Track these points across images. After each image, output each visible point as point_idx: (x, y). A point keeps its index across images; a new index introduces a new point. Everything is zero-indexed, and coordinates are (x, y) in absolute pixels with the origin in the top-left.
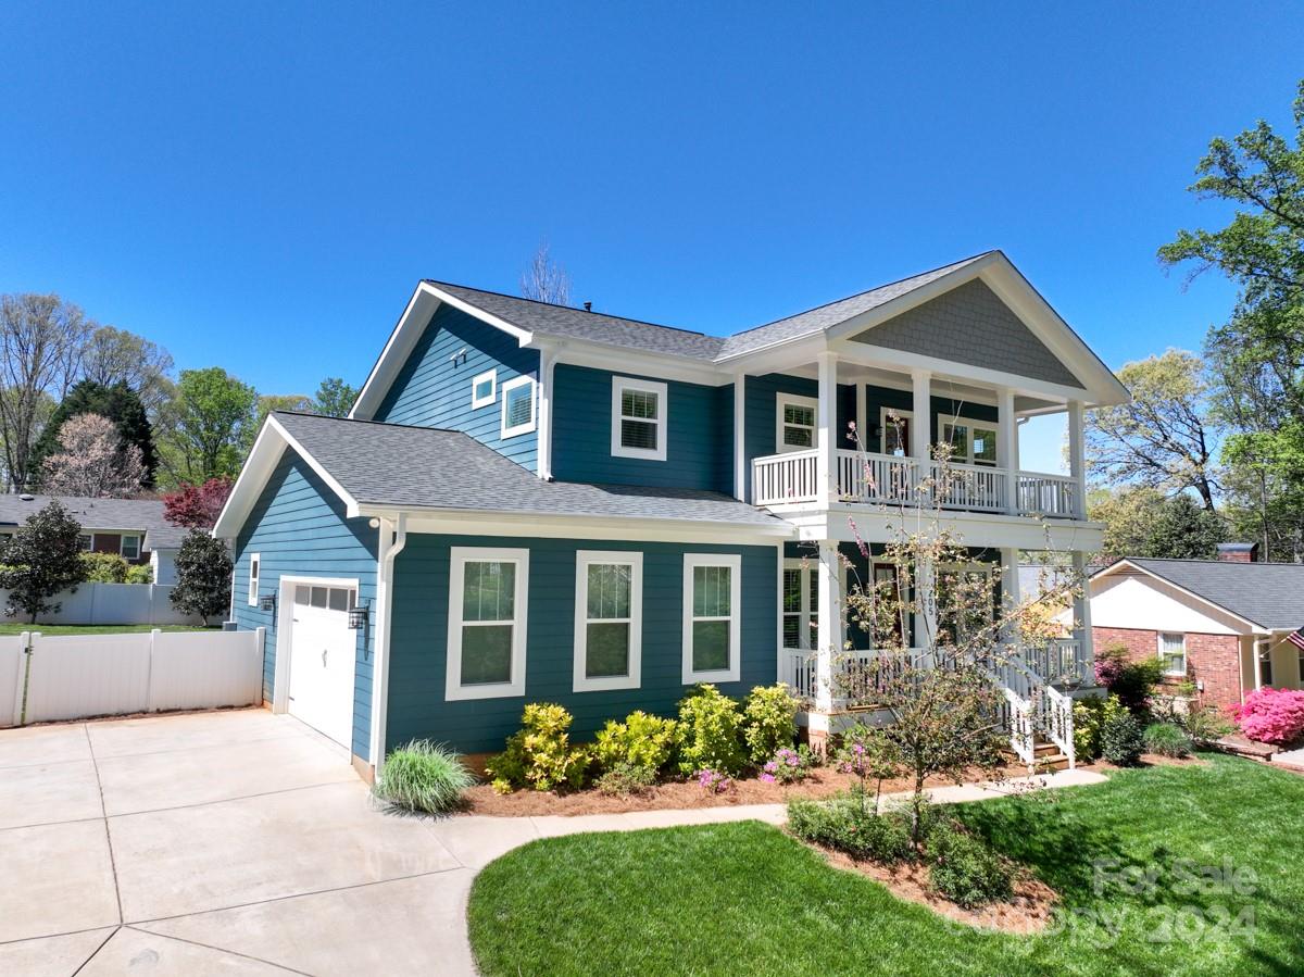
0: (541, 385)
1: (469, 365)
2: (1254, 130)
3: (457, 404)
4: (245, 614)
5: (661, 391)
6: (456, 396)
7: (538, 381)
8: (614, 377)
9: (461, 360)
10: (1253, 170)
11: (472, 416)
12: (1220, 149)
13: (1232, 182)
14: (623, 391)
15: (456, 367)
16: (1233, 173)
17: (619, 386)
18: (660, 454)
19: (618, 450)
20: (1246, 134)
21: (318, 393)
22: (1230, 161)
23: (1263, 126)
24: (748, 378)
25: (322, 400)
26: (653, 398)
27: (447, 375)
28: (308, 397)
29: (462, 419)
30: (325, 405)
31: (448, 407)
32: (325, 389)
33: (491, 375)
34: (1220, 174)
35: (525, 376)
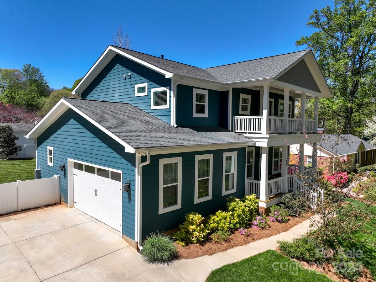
0: (172, 92)
1: (132, 79)
2: (325, 8)
3: (127, 93)
4: (45, 168)
5: (206, 93)
6: (126, 90)
7: (170, 90)
8: (194, 89)
9: (128, 77)
10: (324, 20)
11: (134, 99)
12: (316, 13)
13: (318, 23)
14: (196, 93)
15: (126, 79)
16: (318, 20)
17: (195, 91)
18: (206, 115)
19: (195, 115)
20: (323, 9)
21: (23, 69)
22: (318, 16)
23: (328, 7)
24: (233, 89)
25: (25, 71)
26: (204, 95)
27: (121, 82)
28: (19, 70)
29: (130, 99)
30: (26, 73)
31: (122, 94)
32: (25, 68)
33: (145, 85)
34: (315, 21)
35: (163, 88)
